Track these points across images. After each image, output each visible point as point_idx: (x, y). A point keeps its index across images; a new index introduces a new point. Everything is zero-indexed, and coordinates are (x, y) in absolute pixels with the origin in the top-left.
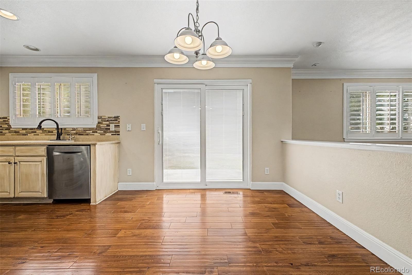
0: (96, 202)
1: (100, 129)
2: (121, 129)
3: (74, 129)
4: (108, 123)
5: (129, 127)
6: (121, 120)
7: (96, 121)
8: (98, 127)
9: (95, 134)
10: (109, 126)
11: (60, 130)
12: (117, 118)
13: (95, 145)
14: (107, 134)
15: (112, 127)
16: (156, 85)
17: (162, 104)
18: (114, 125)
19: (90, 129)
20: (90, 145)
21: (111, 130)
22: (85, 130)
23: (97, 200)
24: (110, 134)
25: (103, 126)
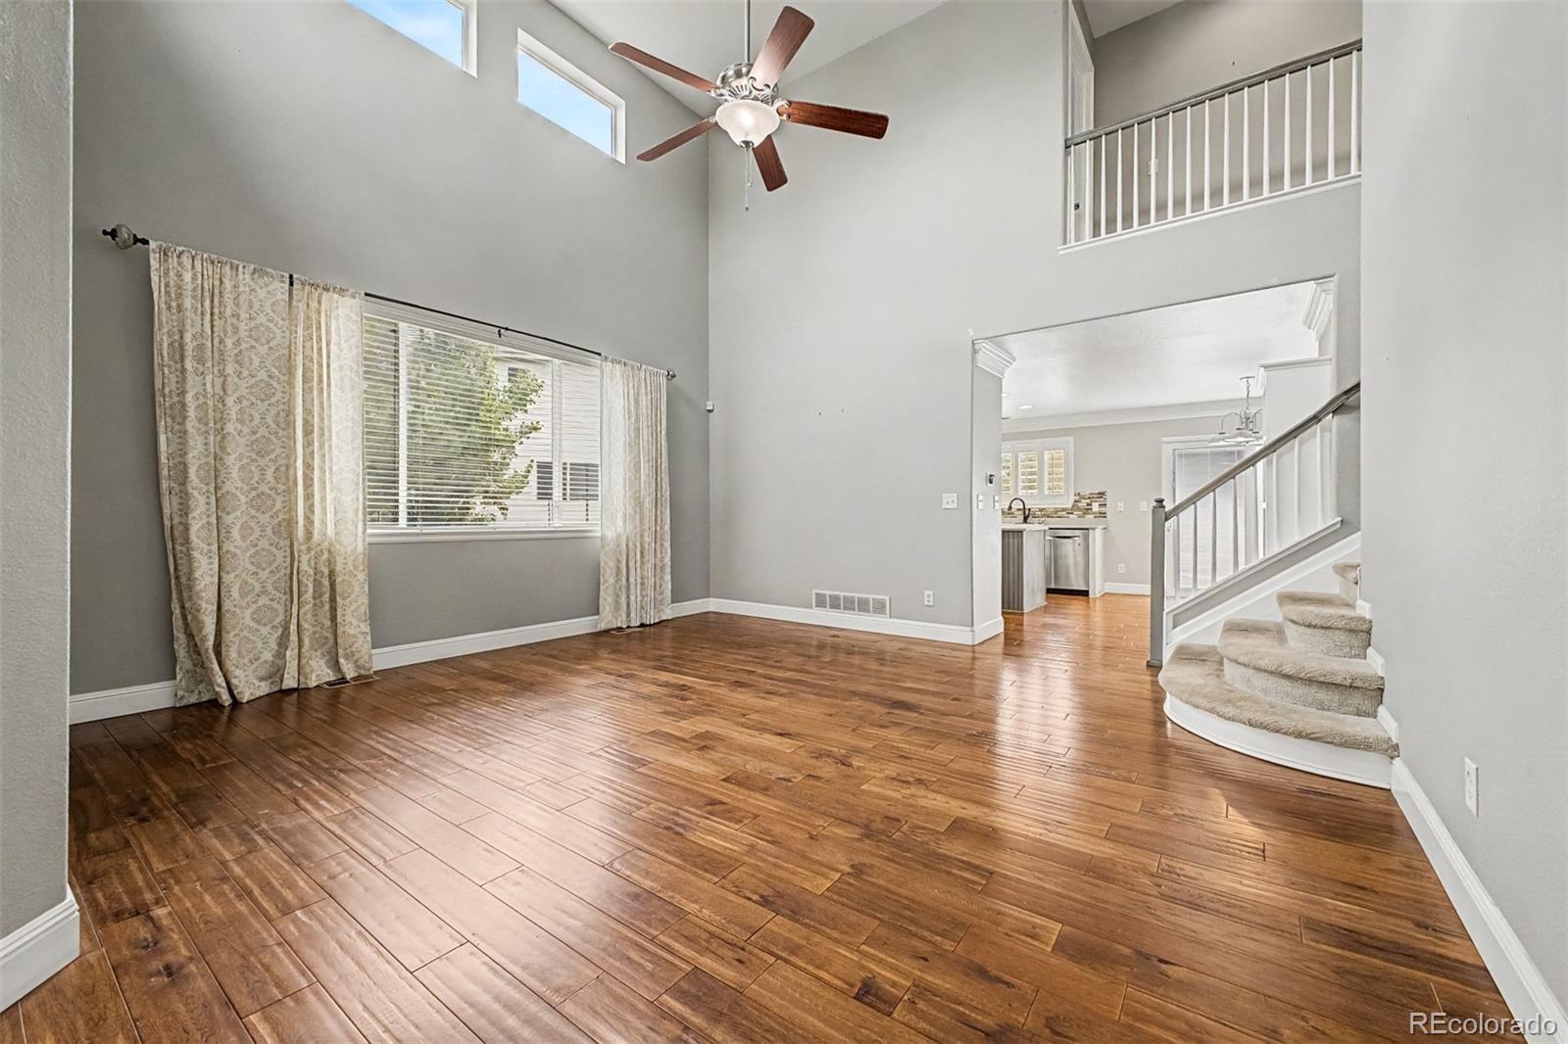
0: (1095, 594)
1: (1079, 509)
2: (1108, 510)
3: (1041, 510)
4: (1088, 501)
5: (1121, 506)
6: (1108, 496)
7: (1072, 498)
8: (1075, 507)
9: (1071, 516)
10: (1091, 505)
11: (1027, 512)
12: (1102, 494)
13: (1094, 529)
14: (1087, 517)
15: (1095, 507)
16: (1164, 445)
17: (1174, 473)
18: (1097, 504)
19: (1063, 510)
20: (1087, 529)
21: (1094, 510)
22: (1057, 511)
23: (1097, 592)
24: (1092, 516)
25: (1083, 503)
